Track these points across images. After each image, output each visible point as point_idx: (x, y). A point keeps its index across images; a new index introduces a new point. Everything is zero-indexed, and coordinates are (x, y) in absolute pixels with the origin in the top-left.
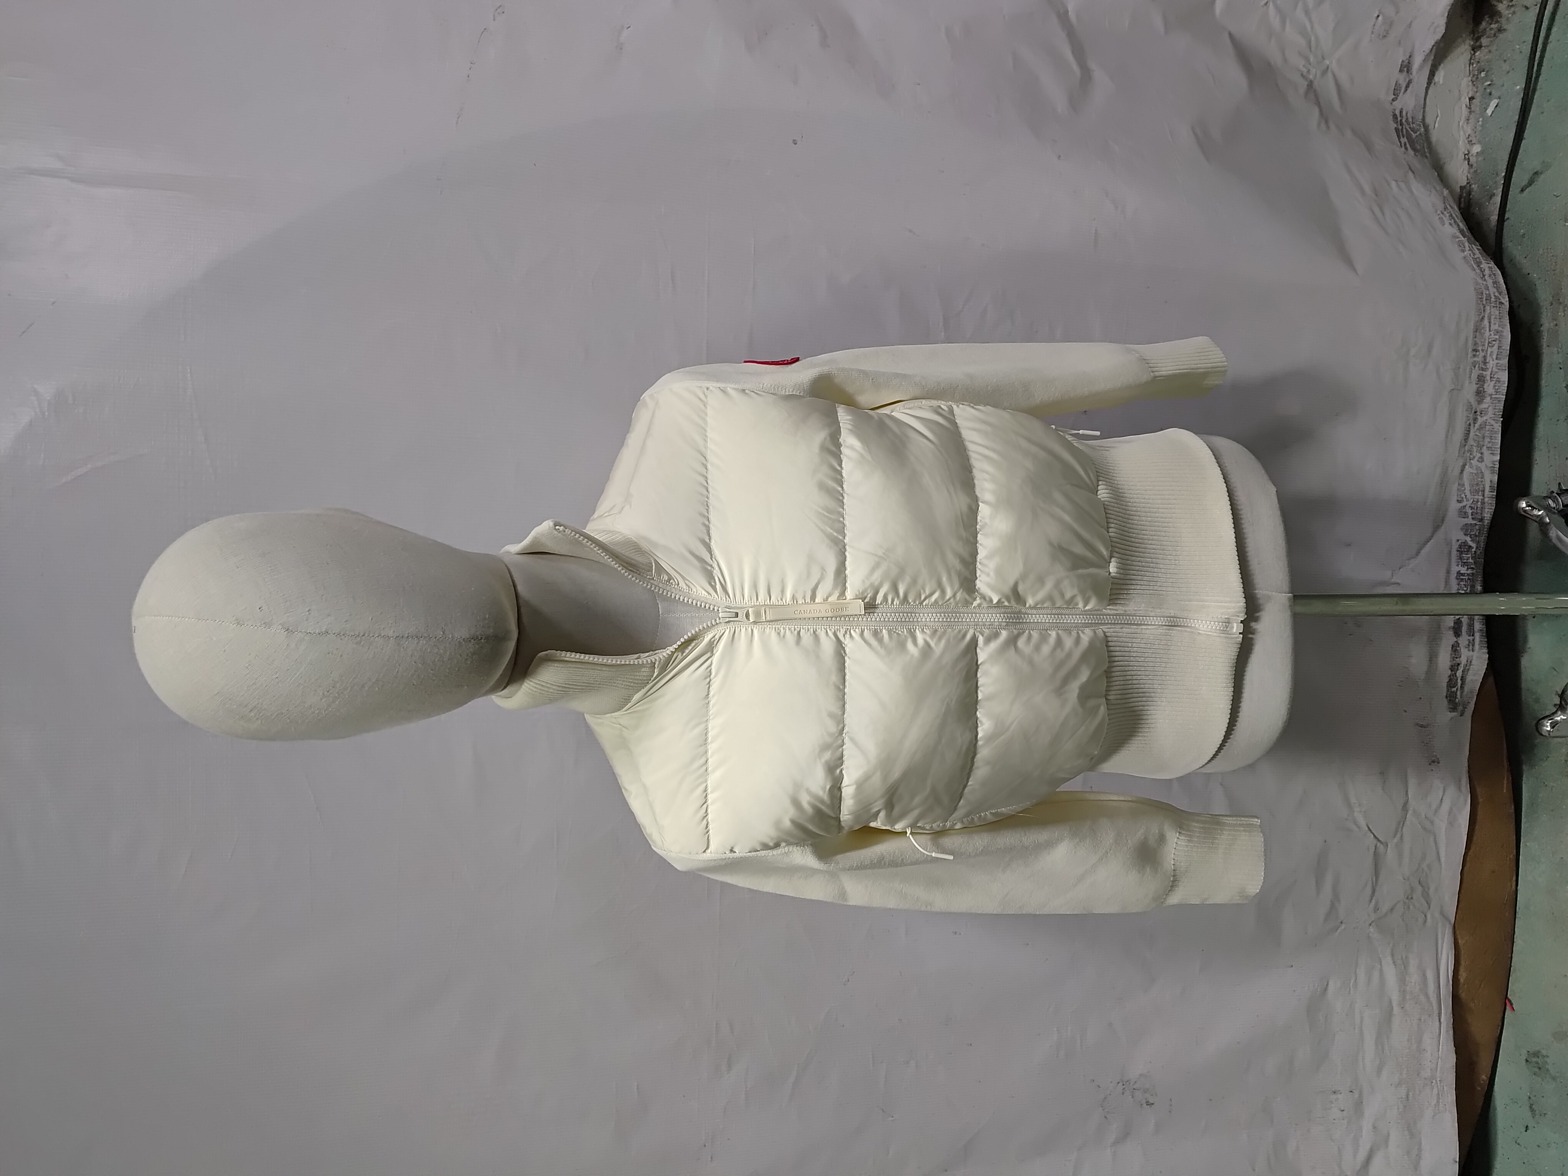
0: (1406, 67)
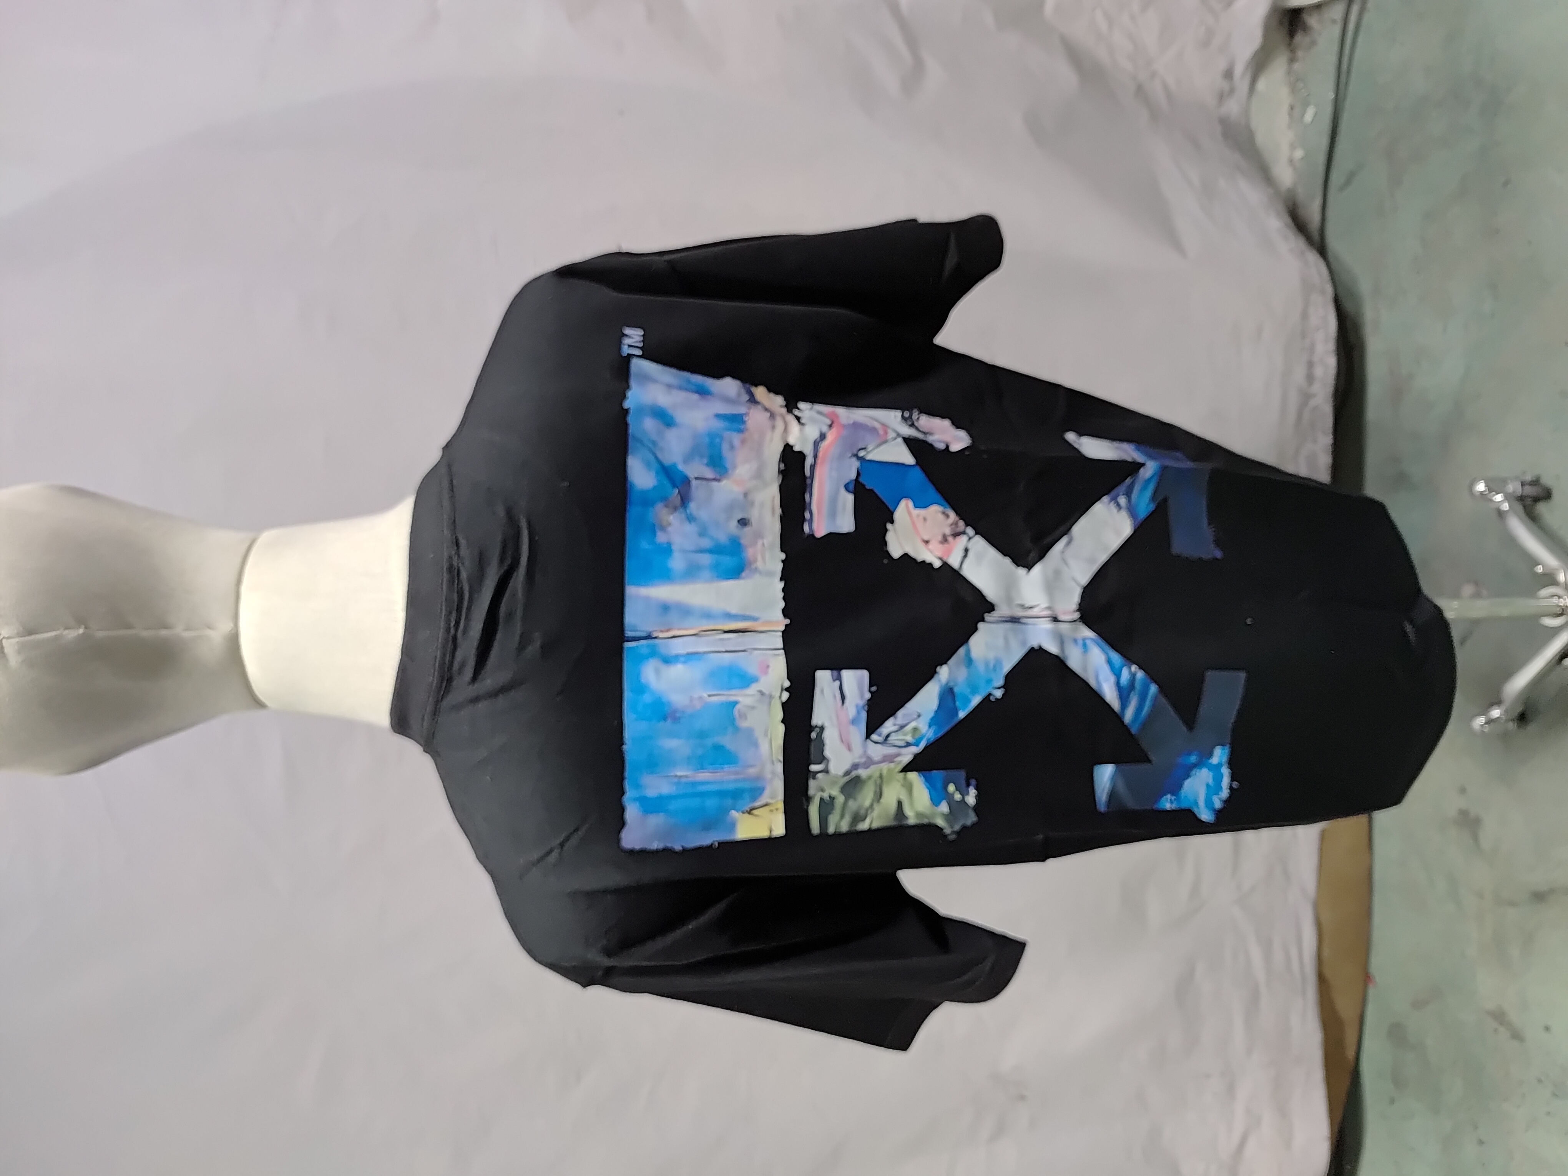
0: (1228, 74)
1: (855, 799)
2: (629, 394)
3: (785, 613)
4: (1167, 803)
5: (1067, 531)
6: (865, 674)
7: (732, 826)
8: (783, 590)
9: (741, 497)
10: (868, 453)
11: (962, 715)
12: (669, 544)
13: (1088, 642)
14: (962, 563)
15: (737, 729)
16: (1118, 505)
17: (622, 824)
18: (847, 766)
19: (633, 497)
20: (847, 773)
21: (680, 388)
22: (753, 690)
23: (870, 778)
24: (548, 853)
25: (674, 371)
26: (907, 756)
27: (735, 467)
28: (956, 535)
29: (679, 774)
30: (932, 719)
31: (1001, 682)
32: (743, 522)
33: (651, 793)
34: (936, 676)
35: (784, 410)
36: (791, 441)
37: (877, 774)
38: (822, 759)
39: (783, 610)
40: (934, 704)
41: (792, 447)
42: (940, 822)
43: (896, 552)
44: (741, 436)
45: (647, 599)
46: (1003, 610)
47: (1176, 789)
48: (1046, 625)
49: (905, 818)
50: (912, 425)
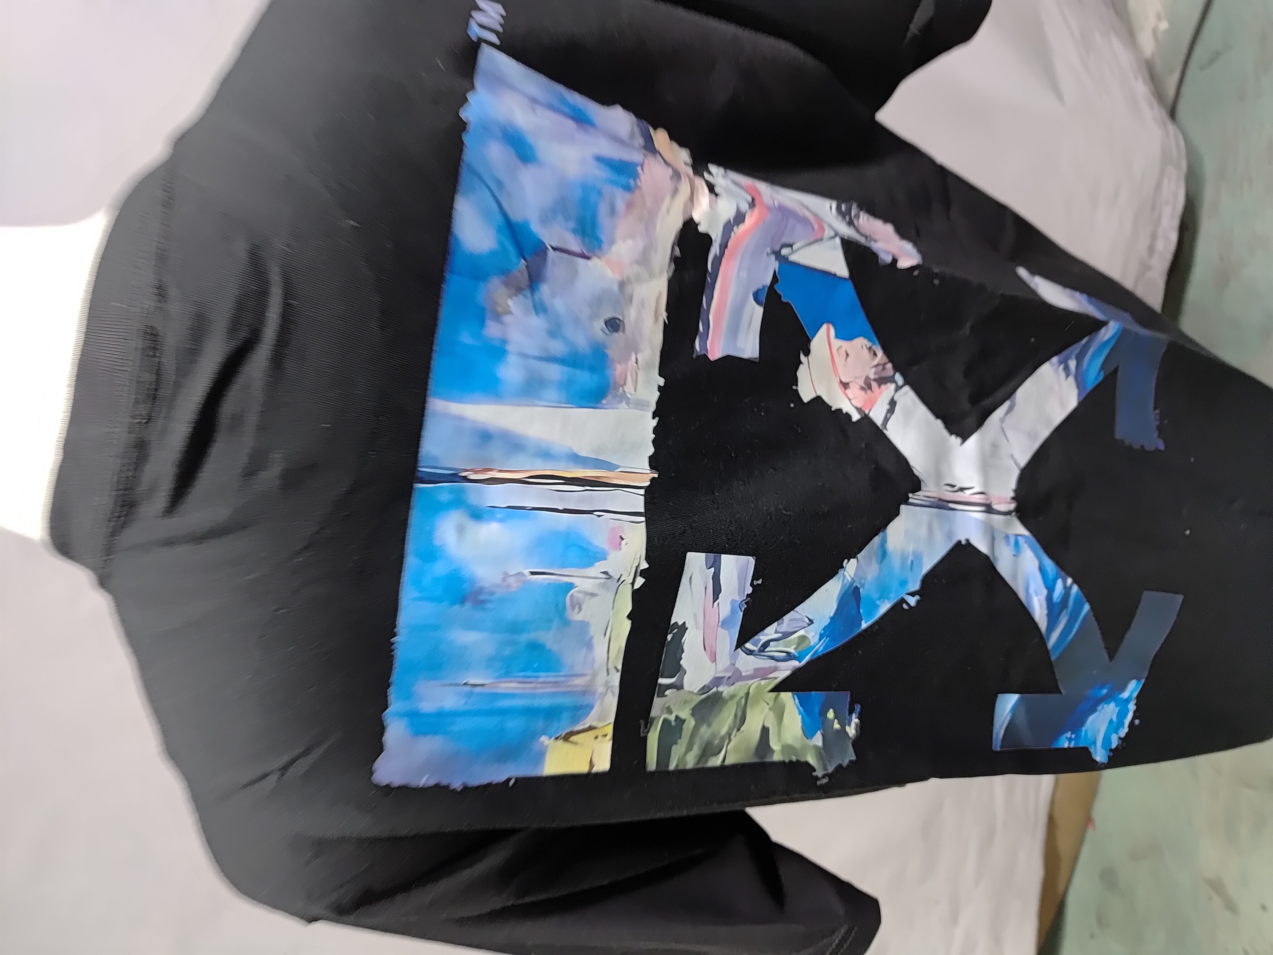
1: (709, 726)
2: (471, 97)
3: (653, 462)
4: (1064, 743)
5: (1010, 395)
6: (751, 561)
7: (541, 756)
8: (656, 430)
9: (615, 288)
10: (793, 252)
11: (864, 625)
12: (504, 341)
13: (1021, 540)
14: (886, 420)
15: (566, 623)
16: (1067, 369)
17: (379, 749)
18: (706, 680)
19: (457, 261)
20: (705, 689)
21: (551, 107)
22: (596, 570)
23: (732, 697)
24: (264, 776)
25: (542, 79)
26: (784, 671)
27: (612, 242)
28: (882, 381)
29: (473, 681)
30: (825, 628)
31: (915, 586)
32: (614, 325)
33: (427, 706)
34: (841, 572)
35: (690, 171)
36: (697, 216)
37: (742, 693)
38: (677, 669)
39: (651, 458)
40: (831, 608)
41: (696, 225)
42: (811, 760)
43: (806, 394)
44: (627, 195)
45: (460, 419)
46: (929, 490)
47: (1077, 725)
48: (977, 515)
49: (771, 751)
50: (851, 223)
